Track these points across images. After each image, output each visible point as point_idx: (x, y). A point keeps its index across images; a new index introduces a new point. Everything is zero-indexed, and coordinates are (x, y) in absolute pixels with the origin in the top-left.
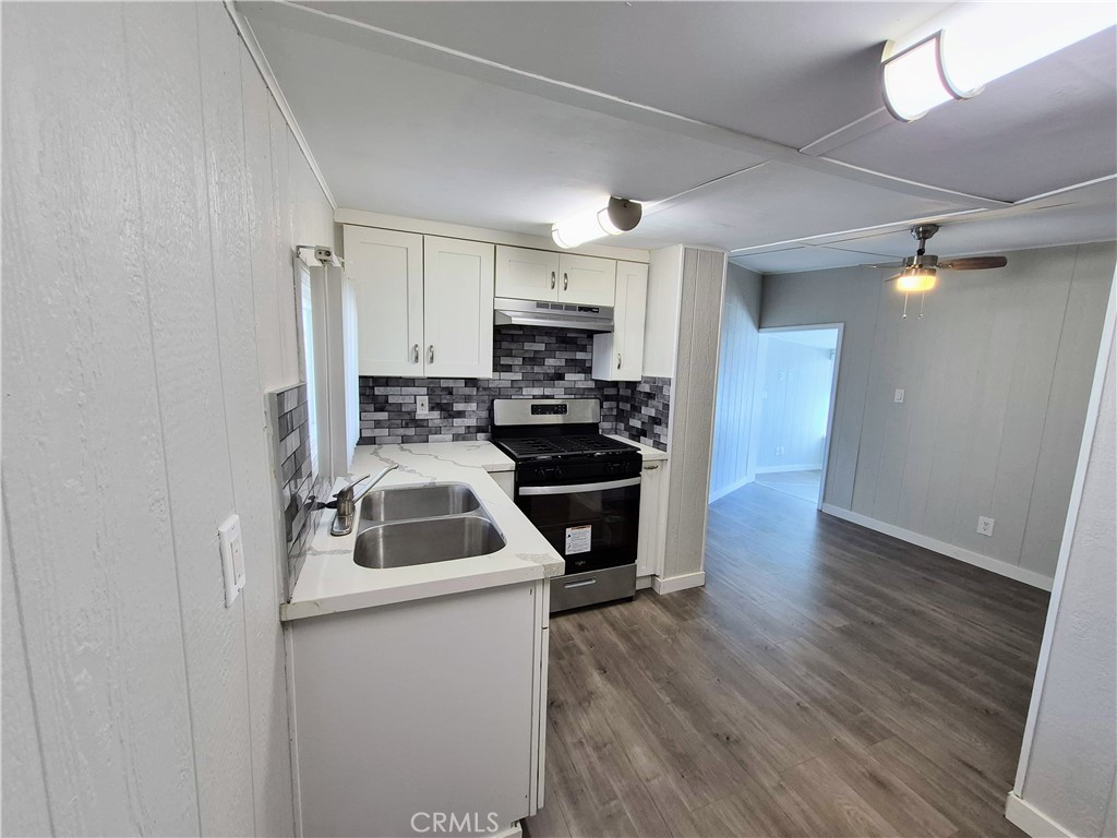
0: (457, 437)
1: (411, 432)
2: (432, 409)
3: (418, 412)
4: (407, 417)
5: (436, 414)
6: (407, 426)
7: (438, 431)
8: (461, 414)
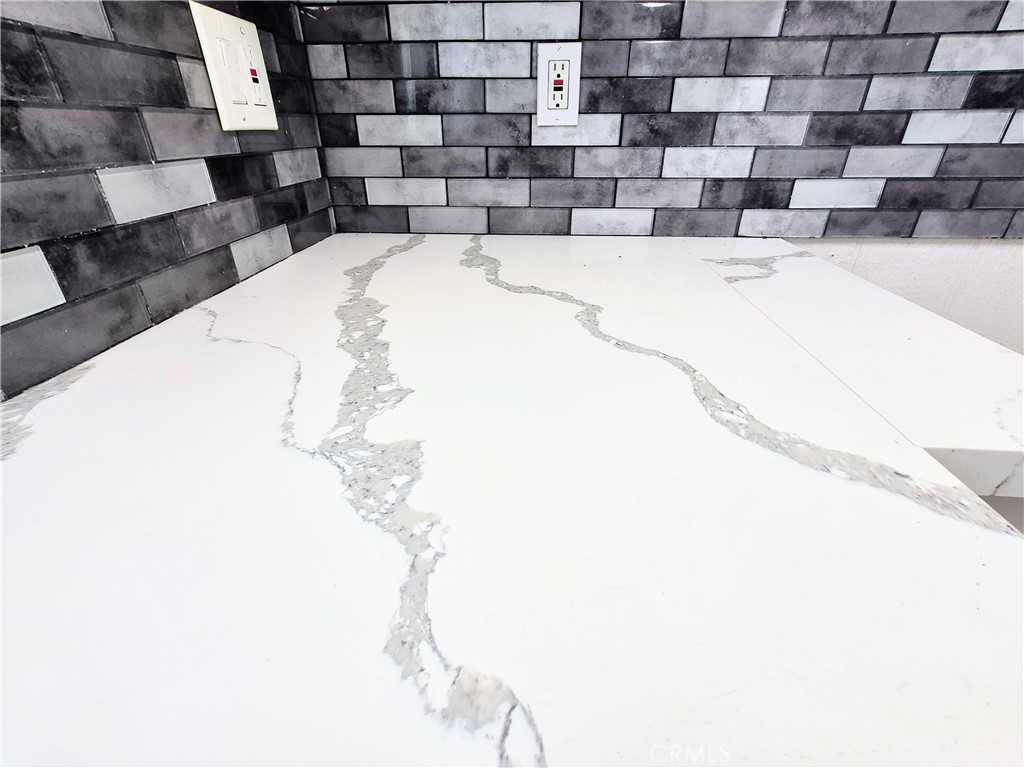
0: (668, 222)
1: (515, 193)
2: (591, 105)
3: (541, 119)
4: (504, 137)
5: (604, 127)
6: (503, 171)
7: (607, 193)
8: (697, 128)
